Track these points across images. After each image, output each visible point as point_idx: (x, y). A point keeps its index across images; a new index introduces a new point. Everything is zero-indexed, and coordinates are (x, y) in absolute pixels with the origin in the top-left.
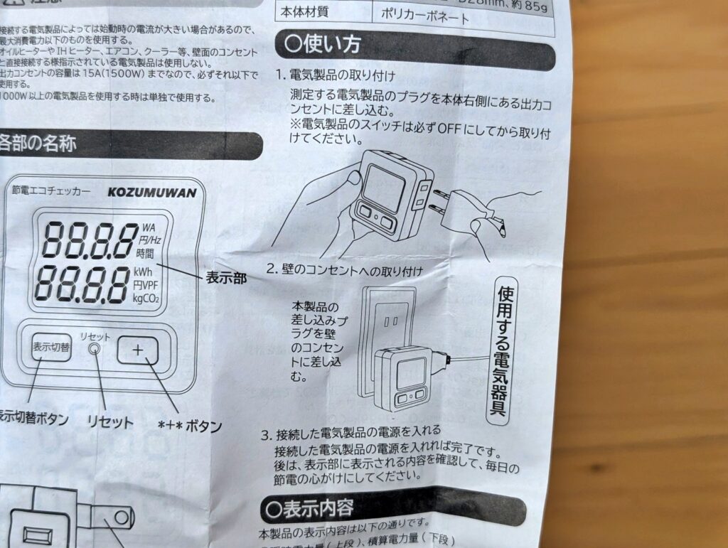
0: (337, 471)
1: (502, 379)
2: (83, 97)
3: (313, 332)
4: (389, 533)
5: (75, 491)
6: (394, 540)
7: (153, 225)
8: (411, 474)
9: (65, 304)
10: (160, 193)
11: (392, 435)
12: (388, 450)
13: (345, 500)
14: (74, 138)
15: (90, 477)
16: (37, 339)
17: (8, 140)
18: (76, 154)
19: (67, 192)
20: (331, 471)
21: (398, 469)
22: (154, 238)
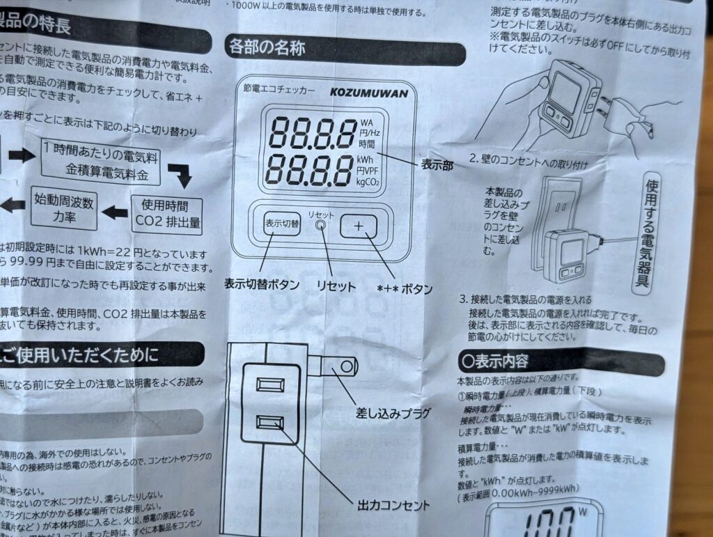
0: (516, 331)
1: (647, 256)
2: (313, 8)
3: (500, 214)
4: (550, 385)
5: (307, 345)
6: (553, 391)
7: (371, 120)
8: (569, 336)
9: (294, 187)
10: (375, 94)
11: (557, 303)
12: (554, 314)
13: (522, 355)
14: (304, 44)
15: (320, 332)
16: (268, 217)
17: (241, 44)
18: (304, 58)
19: (295, 91)
20: (510, 331)
21: (561, 331)
22: (374, 131)
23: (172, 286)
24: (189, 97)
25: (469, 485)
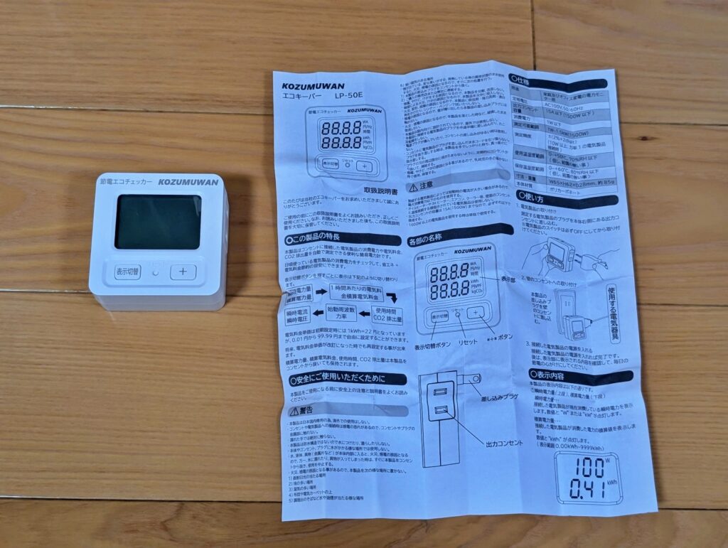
1: (615, 324)
2: (443, 219)
3: (539, 305)
4: (578, 392)
5: (456, 371)
6: (580, 396)
7: (475, 262)
8: (584, 367)
9: (444, 299)
10: (476, 250)
11: (574, 350)
12: (574, 355)
13: (560, 373)
14: (441, 234)
16: (433, 314)
17: (414, 241)
18: (442, 240)
19: (439, 255)
20: (553, 361)
21: (578, 364)
22: (477, 267)
23: (390, 348)
24: (392, 265)
25: (542, 438)
